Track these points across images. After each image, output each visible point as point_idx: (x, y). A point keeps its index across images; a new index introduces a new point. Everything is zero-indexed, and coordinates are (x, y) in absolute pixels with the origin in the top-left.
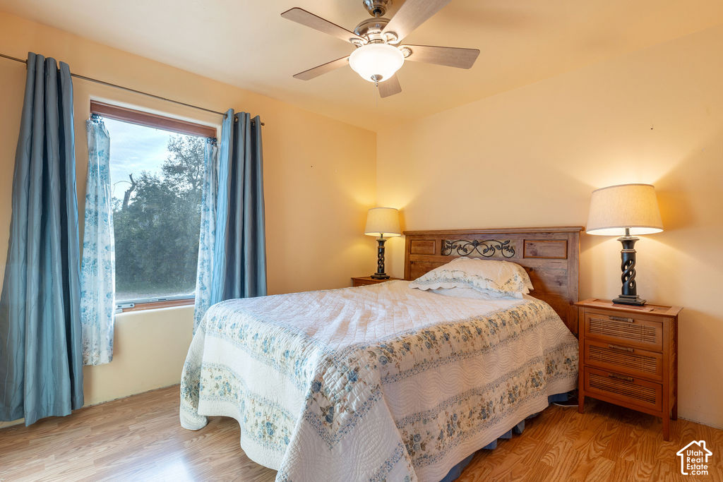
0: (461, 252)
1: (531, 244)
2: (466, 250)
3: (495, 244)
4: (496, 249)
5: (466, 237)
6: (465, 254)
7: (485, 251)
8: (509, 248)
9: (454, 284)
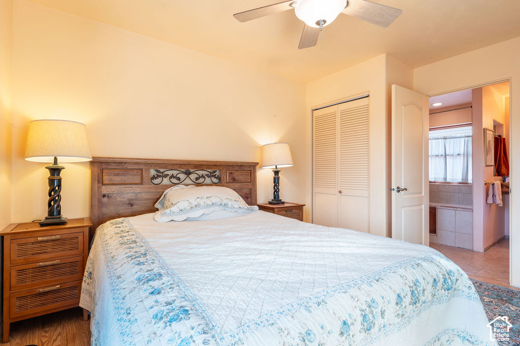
0: (174, 181)
1: (232, 173)
2: (179, 179)
3: (204, 173)
4: (206, 177)
5: (180, 167)
6: (179, 182)
7: (197, 179)
8: (217, 176)
9: (212, 209)
